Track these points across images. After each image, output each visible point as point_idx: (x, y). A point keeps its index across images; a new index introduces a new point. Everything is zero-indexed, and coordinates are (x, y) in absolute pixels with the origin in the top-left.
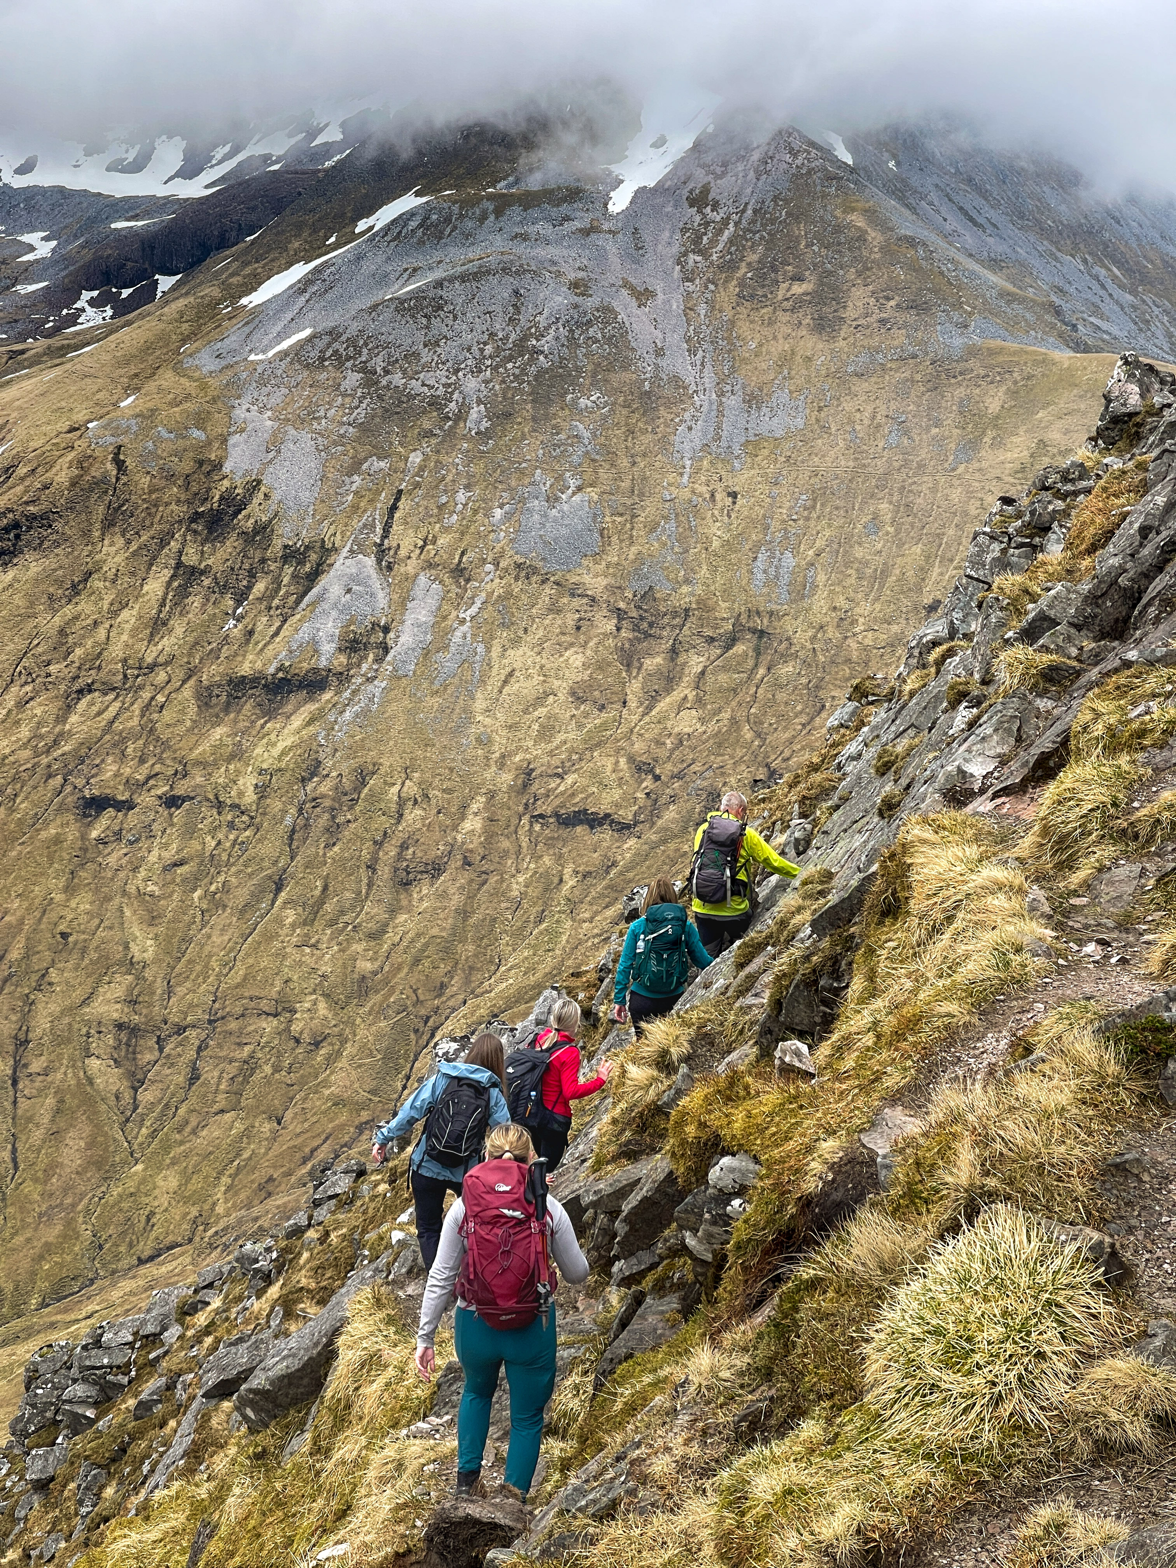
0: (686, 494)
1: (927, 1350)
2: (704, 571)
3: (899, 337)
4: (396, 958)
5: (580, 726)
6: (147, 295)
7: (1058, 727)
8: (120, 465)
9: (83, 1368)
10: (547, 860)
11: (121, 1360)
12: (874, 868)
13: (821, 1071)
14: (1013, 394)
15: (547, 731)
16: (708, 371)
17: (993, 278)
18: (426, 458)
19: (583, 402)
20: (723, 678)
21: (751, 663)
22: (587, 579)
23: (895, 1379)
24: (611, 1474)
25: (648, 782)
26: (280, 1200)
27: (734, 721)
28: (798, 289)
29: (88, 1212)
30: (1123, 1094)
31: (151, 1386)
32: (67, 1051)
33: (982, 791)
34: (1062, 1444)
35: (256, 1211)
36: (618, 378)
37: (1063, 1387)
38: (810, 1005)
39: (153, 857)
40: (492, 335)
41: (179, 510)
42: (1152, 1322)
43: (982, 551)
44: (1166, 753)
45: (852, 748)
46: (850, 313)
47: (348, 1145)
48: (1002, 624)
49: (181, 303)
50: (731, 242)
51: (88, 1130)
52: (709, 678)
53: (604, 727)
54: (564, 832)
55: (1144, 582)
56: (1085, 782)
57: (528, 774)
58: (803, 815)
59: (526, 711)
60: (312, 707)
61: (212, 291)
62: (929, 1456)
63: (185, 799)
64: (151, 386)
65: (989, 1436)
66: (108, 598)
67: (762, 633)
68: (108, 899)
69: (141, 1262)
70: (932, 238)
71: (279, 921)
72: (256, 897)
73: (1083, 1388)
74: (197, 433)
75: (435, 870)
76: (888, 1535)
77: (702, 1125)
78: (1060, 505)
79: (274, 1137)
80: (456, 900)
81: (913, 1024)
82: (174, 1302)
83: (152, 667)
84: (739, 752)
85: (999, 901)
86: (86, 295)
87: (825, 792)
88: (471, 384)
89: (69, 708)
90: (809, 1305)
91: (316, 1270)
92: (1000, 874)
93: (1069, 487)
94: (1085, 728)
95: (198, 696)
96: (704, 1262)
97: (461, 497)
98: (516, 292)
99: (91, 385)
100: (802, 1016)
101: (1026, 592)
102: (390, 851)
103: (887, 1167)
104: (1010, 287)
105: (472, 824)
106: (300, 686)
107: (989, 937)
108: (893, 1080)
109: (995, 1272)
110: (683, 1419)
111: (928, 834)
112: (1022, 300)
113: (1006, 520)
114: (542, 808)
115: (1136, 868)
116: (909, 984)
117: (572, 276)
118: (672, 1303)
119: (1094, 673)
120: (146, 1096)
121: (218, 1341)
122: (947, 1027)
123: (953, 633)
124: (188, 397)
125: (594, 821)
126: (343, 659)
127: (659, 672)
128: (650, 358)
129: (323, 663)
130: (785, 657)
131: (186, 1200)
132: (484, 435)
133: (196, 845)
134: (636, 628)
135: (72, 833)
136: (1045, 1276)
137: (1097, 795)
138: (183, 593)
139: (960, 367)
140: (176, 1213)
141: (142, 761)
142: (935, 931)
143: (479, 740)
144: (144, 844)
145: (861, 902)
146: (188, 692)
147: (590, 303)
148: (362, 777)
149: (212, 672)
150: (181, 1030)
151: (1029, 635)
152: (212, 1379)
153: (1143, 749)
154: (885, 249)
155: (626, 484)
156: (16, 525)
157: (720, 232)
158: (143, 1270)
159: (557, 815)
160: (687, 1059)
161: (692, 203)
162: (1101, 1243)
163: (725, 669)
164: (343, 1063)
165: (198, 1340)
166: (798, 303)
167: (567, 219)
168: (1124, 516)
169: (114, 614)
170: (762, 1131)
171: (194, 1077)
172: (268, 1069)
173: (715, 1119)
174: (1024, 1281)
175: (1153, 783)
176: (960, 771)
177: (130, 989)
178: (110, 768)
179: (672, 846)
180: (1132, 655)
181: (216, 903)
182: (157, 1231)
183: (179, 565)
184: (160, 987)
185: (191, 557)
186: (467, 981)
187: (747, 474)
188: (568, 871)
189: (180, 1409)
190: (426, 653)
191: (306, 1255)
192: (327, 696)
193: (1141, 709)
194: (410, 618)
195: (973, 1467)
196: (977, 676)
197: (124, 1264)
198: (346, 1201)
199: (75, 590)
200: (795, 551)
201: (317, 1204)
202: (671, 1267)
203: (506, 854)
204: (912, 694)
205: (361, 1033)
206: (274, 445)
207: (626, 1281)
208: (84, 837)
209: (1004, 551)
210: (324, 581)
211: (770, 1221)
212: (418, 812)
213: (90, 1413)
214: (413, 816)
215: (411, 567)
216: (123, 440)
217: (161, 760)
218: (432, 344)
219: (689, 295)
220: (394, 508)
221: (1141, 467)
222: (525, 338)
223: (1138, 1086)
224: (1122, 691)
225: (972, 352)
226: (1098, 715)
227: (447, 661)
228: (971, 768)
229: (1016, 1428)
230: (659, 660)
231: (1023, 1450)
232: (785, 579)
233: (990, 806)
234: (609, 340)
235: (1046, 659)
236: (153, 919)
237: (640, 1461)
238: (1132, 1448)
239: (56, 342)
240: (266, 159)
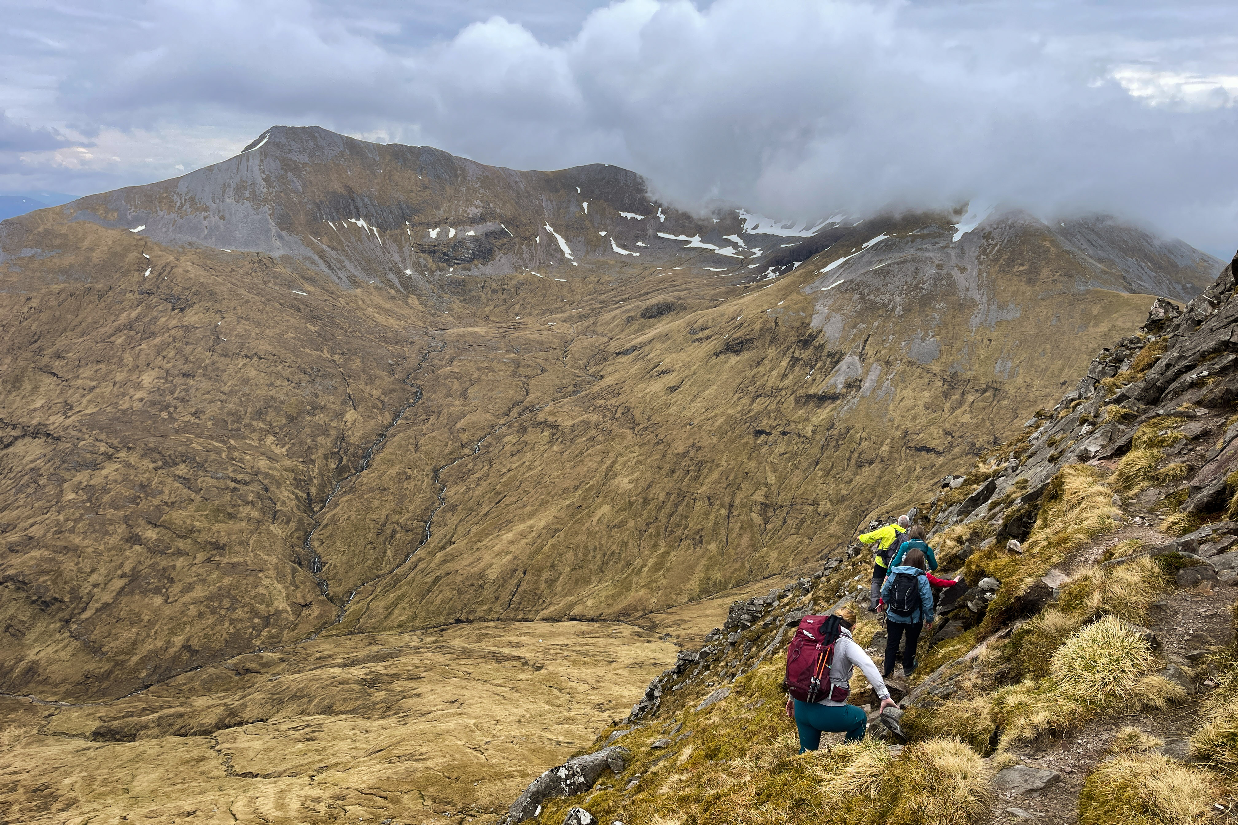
0: (972, 339)
1: (1077, 663)
2: (977, 366)
3: (1060, 286)
4: (855, 491)
5: (926, 417)
6: (790, 268)
7: (1127, 436)
8: (776, 323)
9: (747, 610)
10: (911, 462)
11: (759, 609)
12: (1049, 481)
13: (1024, 552)
14: (1104, 307)
15: (914, 419)
16: (985, 297)
17: (1099, 266)
18: (880, 324)
19: (937, 306)
20: (981, 404)
21: (991, 399)
22: (933, 367)
23: (1064, 671)
24: (947, 684)
25: (949, 438)
26: (810, 565)
27: (983, 419)
28: (1021, 268)
29: (748, 560)
30: (1160, 580)
31: (768, 619)
32: (745, 510)
33: (1094, 457)
34: (1129, 704)
35: (802, 567)
36: (952, 298)
37: (1131, 683)
38: (1018, 527)
39: (777, 451)
40: (907, 283)
41: (794, 339)
42: (1169, 665)
43: (1095, 368)
44: (1172, 449)
45: (1035, 435)
46: (1041, 277)
47: (834, 550)
48: (1104, 396)
49: (801, 271)
50: (998, 251)
51: (750, 535)
52: (975, 404)
53: (935, 418)
54: (918, 453)
55: (1166, 385)
56: (1139, 458)
57: (906, 432)
58: (1015, 458)
59: (907, 411)
60: (833, 405)
61: (811, 267)
62: (1076, 700)
63: (788, 433)
64: (789, 298)
65: (1100, 696)
66: (769, 366)
67: (997, 389)
68: (761, 463)
69: (764, 578)
70: (1076, 251)
71: (816, 475)
72: (809, 466)
73: (1139, 685)
74: (802, 314)
75: (871, 462)
76: (1060, 725)
77: (978, 566)
78: (1128, 352)
79: (810, 544)
80: (877, 473)
81: (1065, 540)
82: (777, 593)
83: (781, 390)
84: (984, 430)
85: (1101, 499)
86: (771, 268)
87: (1025, 450)
88: (898, 299)
89: (753, 401)
90: (1026, 638)
91: (825, 591)
92: (1101, 489)
93: (1133, 346)
94: (1139, 438)
95: (795, 400)
96: (974, 612)
97: (891, 337)
98: (917, 268)
99: (769, 298)
100: (1015, 530)
101: (1115, 384)
102: (856, 455)
103: (1057, 593)
104: (1105, 268)
105: (885, 448)
106: (830, 398)
107: (1097, 512)
108: (1055, 559)
109: (1107, 639)
110: (976, 670)
111: (1072, 471)
112: (1110, 274)
113: (1106, 356)
114: (910, 444)
115: (1157, 491)
116: (1061, 525)
117: (937, 263)
118: (959, 623)
119: (1143, 417)
120: (769, 527)
121: (791, 608)
122: (1078, 543)
123: (1080, 396)
124: (801, 302)
125: (928, 450)
126: (845, 390)
127: (957, 401)
128: (964, 292)
129: (838, 391)
130: (1004, 398)
131: (780, 561)
132: (900, 317)
133: (790, 448)
134: (950, 385)
135: (751, 441)
136: (1126, 643)
137: (1142, 463)
138: (793, 366)
139: (1082, 297)
140: (776, 565)
141: (775, 420)
142: (1073, 507)
143: (890, 420)
144: (774, 446)
145: (1042, 494)
146: (792, 398)
147: (943, 272)
148: (848, 430)
149: (800, 392)
150: (781, 507)
151: (1117, 401)
152: (789, 620)
153: (1163, 447)
154: (1057, 255)
155: (950, 335)
156: (742, 342)
157: (994, 248)
158: (765, 581)
159: (915, 447)
160: (968, 540)
161: (984, 238)
162: (1150, 634)
163: (982, 401)
164: (834, 523)
165: (784, 606)
166: (1021, 273)
167: (937, 243)
168: (1158, 359)
169: (770, 372)
170: (1001, 571)
171: (785, 522)
172: (809, 522)
173: (983, 564)
174: (1118, 644)
175: (1166, 459)
176: (1085, 449)
177: (766, 492)
178: (765, 421)
179: (956, 461)
180: (1161, 412)
181: (796, 467)
182: (770, 569)
183: (793, 357)
184: (776, 492)
185: (797, 354)
186: (879, 500)
187: (996, 333)
188: (918, 466)
189: (777, 628)
190: (874, 390)
191: (821, 585)
192: (838, 402)
193: (1163, 432)
194: (869, 378)
195: (1094, 706)
196: (1092, 414)
197: (759, 578)
198: (835, 570)
199: (759, 363)
200: (1012, 361)
201: (826, 569)
202: (960, 611)
203: (896, 459)
204: (1062, 418)
205: (841, 514)
206: (828, 318)
207: (942, 614)
208: (755, 443)
209: (1104, 368)
210: (841, 364)
211: (1004, 603)
212: (866, 443)
213: (749, 624)
214: (865, 444)
215: (871, 360)
216: (778, 315)
217: (781, 420)
218: (885, 285)
219: (980, 270)
220: (867, 340)
221: (1165, 340)
222: (919, 284)
223: (1167, 577)
224: (1155, 425)
225: (1089, 292)
226: (1145, 433)
227: (881, 393)
228: (1089, 449)
229: (1112, 695)
230: (957, 396)
231: (1113, 703)
232: (1007, 370)
233: (1097, 463)
234: (949, 285)
235: (1124, 411)
236: (775, 470)
237: (958, 681)
238: (1157, 708)
239: (760, 283)
240: (833, 224)
